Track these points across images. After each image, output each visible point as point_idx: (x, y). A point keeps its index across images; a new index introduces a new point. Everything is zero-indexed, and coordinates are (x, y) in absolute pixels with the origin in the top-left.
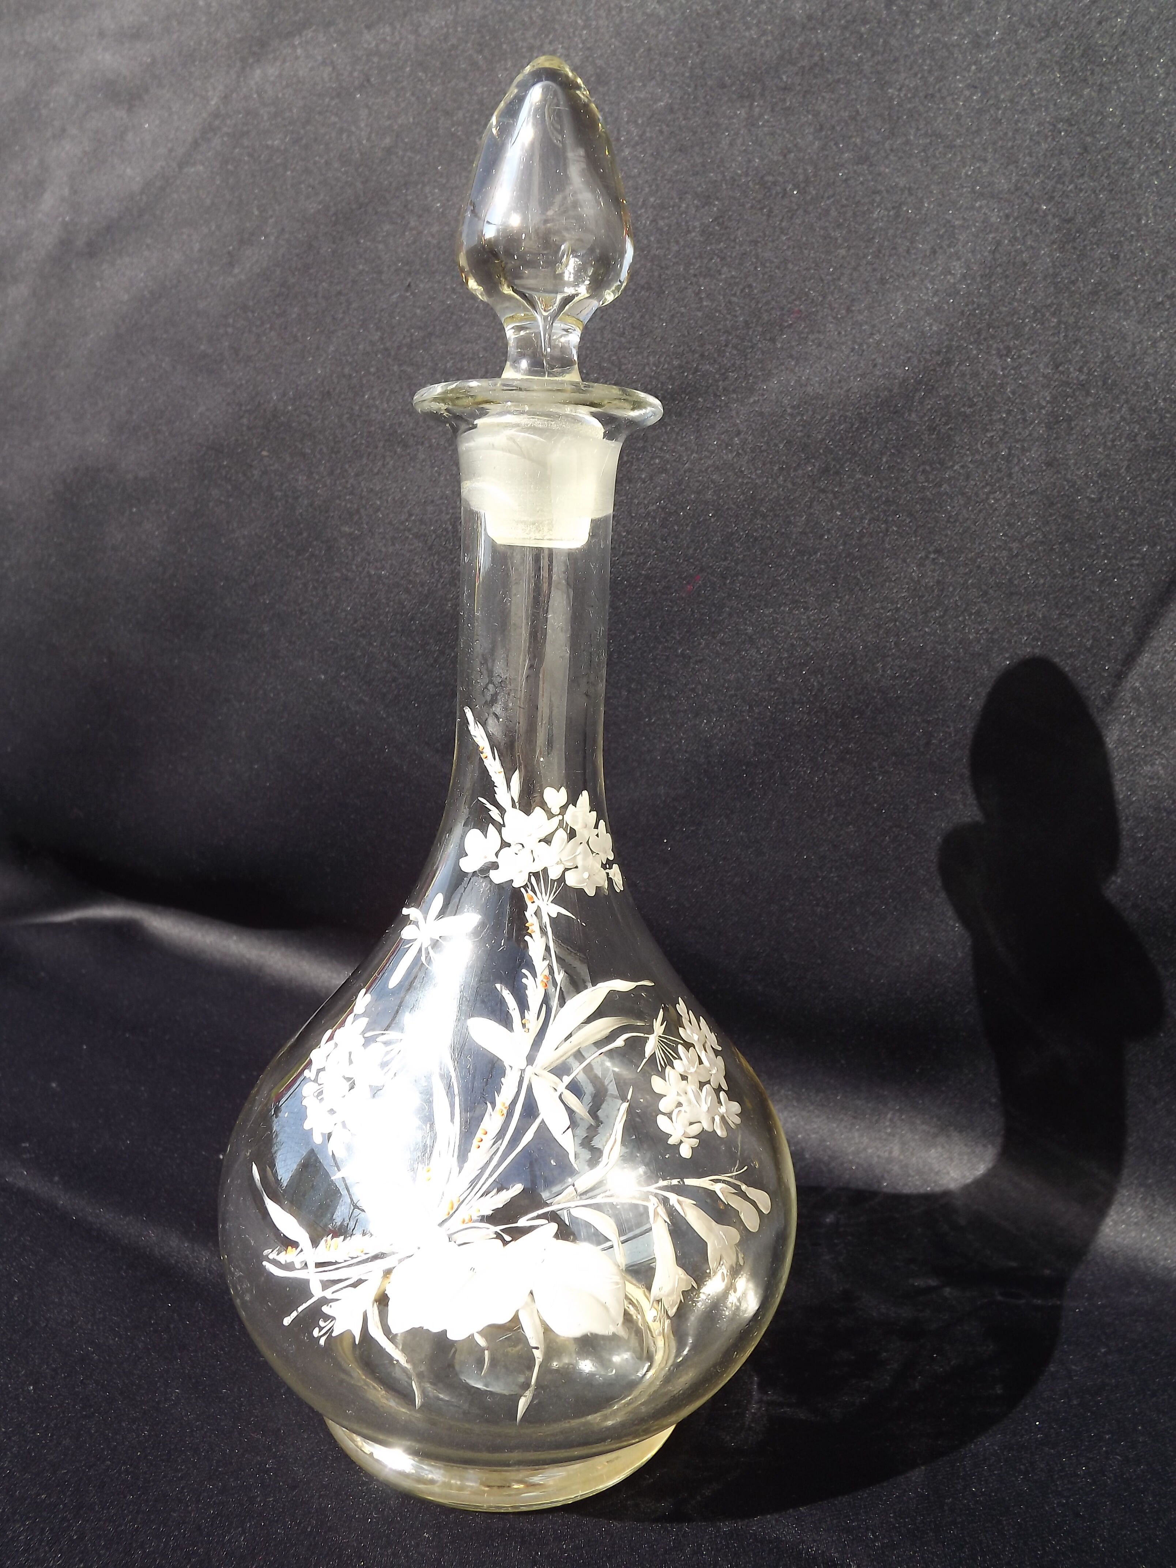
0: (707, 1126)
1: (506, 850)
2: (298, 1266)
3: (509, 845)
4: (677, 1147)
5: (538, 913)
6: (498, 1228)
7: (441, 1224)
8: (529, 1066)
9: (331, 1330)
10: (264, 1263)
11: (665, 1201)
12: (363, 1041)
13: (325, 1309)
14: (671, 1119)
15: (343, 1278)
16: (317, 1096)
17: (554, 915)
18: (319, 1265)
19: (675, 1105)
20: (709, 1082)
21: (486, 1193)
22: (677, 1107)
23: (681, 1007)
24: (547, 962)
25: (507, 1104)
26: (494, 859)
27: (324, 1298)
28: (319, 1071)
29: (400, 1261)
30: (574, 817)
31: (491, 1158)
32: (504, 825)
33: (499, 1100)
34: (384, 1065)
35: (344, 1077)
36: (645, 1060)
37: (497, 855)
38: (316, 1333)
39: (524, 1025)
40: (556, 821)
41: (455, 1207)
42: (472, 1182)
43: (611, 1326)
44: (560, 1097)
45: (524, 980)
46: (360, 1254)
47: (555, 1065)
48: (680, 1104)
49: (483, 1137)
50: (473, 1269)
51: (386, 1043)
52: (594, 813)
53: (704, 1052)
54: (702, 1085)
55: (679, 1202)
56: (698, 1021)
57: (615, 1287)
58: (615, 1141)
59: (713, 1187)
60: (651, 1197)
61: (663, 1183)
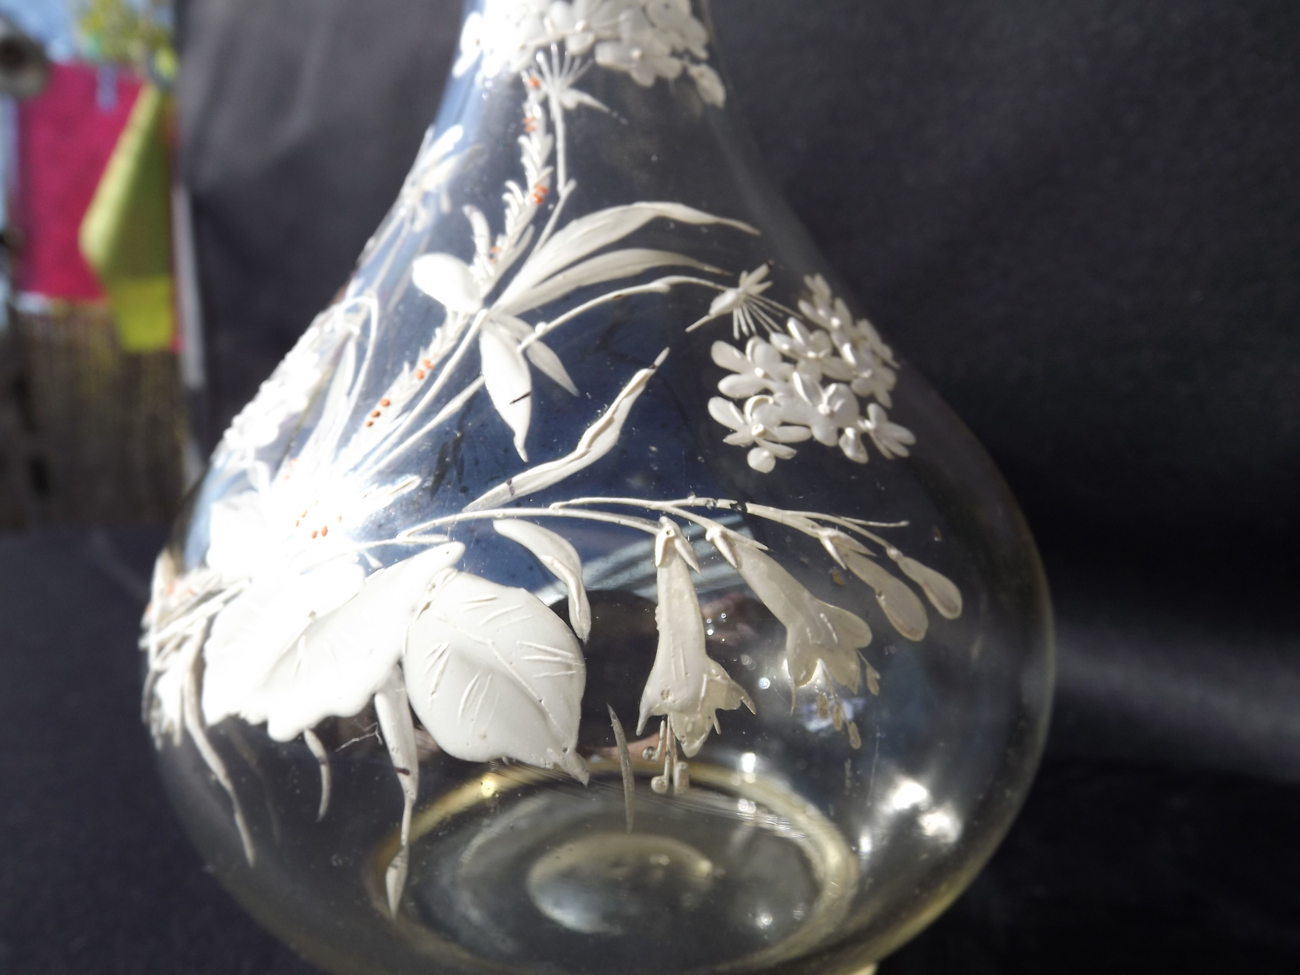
0: (819, 434)
4: (741, 452)
5: (545, 104)
6: (366, 548)
8: (484, 311)
11: (693, 532)
14: (740, 408)
17: (571, 105)
19: (754, 390)
22: (759, 393)
23: (817, 283)
24: (549, 170)
25: (434, 364)
29: (226, 602)
31: (385, 439)
33: (423, 357)
36: (706, 319)
39: (491, 254)
43: (550, 750)
44: (525, 353)
45: (506, 195)
47: (528, 308)
48: (766, 392)
49: (383, 410)
54: (828, 380)
55: (724, 537)
57: (563, 673)
58: (610, 422)
59: (815, 531)
60: (664, 519)
61: (692, 500)
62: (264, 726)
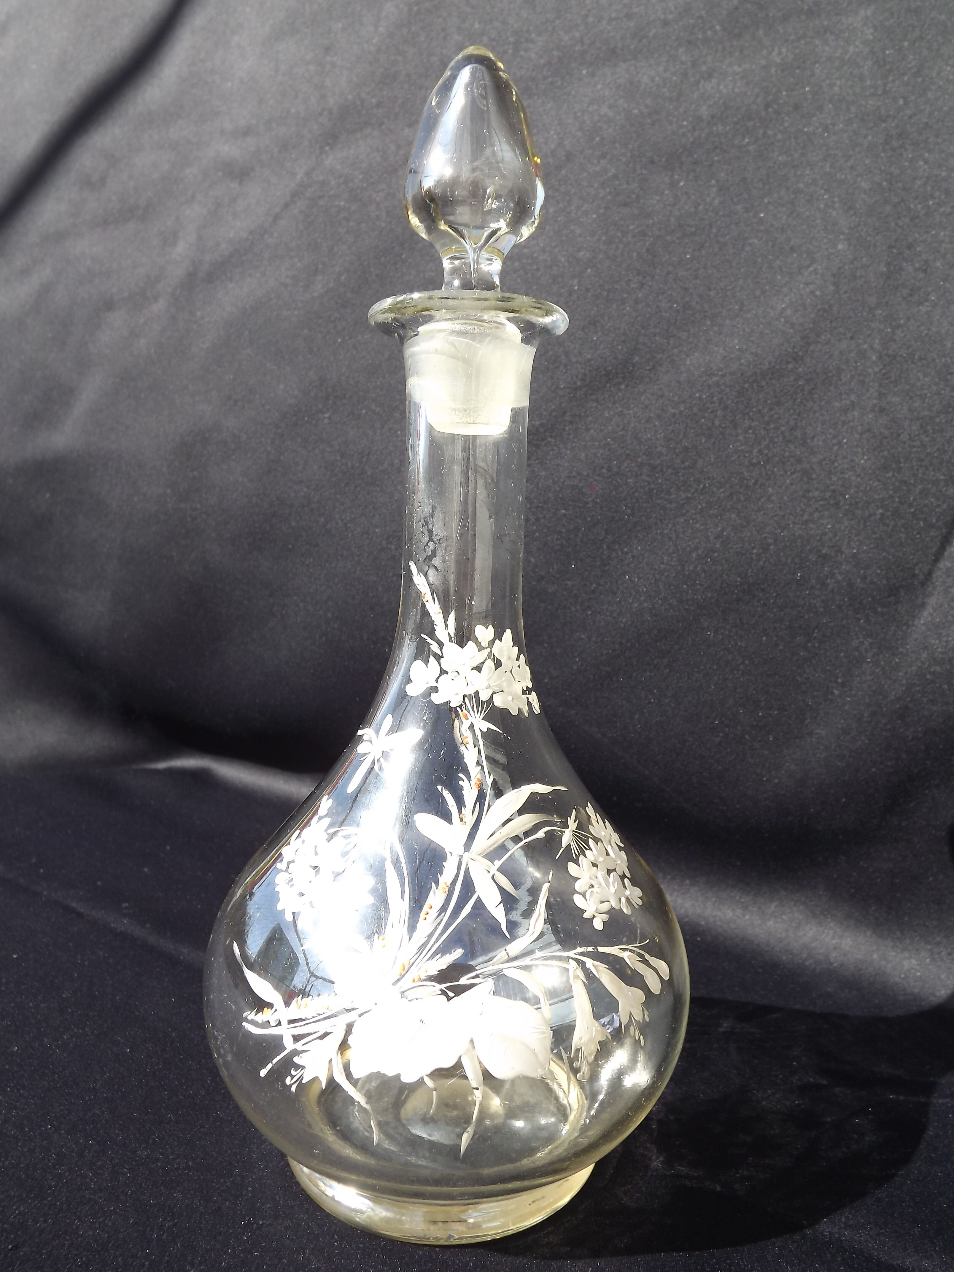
0: (614, 904)
1: (444, 677)
2: (273, 1023)
3: (447, 673)
4: (591, 920)
5: (472, 727)
6: (443, 986)
7: (394, 984)
8: (466, 853)
9: (301, 1078)
10: (244, 1024)
11: (582, 964)
12: (326, 836)
13: (296, 1060)
14: (585, 897)
15: (312, 1032)
16: (288, 883)
17: (485, 730)
18: (291, 1022)
19: (588, 887)
20: (615, 870)
21: (432, 956)
22: (590, 888)
23: (590, 810)
24: (480, 769)
25: (449, 884)
26: (435, 684)
27: (295, 1050)
28: (289, 863)
29: (360, 1015)
30: (501, 651)
31: (436, 928)
32: (442, 657)
33: (442, 880)
34: (344, 854)
35: (311, 866)
36: (562, 850)
37: (437, 680)
38: (288, 1081)
39: (461, 819)
40: (485, 653)
41: (406, 968)
42: (420, 948)
43: (539, 1070)
44: (493, 878)
45: (461, 783)
46: (325, 1011)
47: (488, 851)
48: (592, 886)
49: (429, 910)
50: (422, 1021)
51: (346, 837)
52: (516, 649)
53: (610, 846)
54: (609, 872)
55: (594, 965)
56: (604, 823)
57: (543, 1036)
58: (539, 915)
59: (622, 954)
60: (571, 961)
61: (579, 950)
62: (398, 1076)
